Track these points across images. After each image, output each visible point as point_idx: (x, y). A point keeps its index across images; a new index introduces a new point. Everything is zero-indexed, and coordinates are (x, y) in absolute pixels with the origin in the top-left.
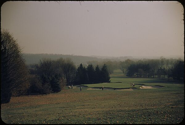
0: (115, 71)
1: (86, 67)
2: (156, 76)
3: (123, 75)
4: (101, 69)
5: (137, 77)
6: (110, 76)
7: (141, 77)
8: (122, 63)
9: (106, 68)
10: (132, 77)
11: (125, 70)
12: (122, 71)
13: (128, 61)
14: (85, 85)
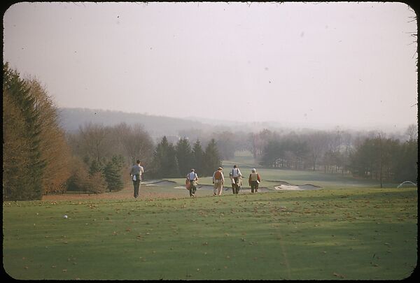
0: (237, 153)
1: (175, 144)
2: (320, 167)
3: (252, 162)
4: (204, 150)
5: (282, 168)
6: (224, 163)
7: (289, 168)
8: (252, 137)
9: (215, 147)
10: (271, 168)
11: (258, 152)
12: (252, 155)
13: (265, 134)
14: (169, 180)
